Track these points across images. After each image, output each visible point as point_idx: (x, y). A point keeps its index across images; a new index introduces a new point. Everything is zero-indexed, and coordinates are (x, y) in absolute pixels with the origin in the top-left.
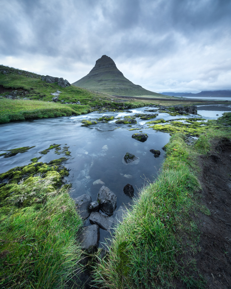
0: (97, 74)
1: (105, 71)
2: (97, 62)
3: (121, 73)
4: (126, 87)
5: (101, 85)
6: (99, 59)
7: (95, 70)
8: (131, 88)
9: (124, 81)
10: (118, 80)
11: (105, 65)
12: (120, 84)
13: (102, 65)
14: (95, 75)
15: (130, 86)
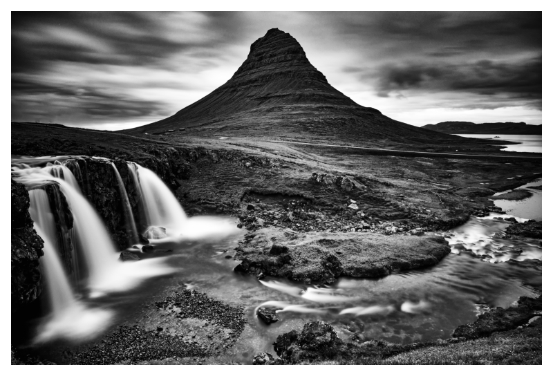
0: (256, 80)
1: (277, 71)
2: (253, 47)
3: (320, 74)
4: (340, 116)
5: (269, 111)
6: (260, 39)
7: (250, 69)
8: (353, 117)
9: (332, 98)
10: (314, 95)
11: (275, 56)
12: (323, 107)
13: (268, 55)
14: (251, 82)
15: (350, 111)
